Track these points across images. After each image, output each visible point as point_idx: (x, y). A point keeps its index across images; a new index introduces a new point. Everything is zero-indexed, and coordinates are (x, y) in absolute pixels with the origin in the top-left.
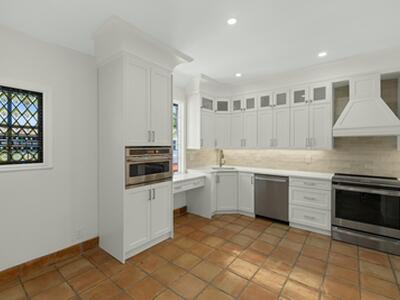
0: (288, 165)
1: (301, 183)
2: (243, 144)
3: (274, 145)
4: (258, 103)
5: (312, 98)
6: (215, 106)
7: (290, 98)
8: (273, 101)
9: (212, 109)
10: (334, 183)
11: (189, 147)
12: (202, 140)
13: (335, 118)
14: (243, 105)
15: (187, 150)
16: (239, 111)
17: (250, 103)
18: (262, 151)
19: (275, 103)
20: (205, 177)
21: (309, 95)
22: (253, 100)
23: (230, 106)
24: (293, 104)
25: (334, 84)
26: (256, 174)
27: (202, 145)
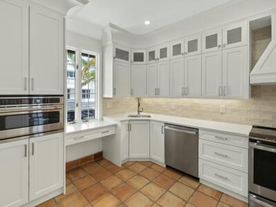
0: (201, 114)
1: (212, 137)
2: (157, 93)
3: (185, 94)
4: (170, 52)
5: (225, 41)
6: (131, 57)
7: (202, 44)
8: (184, 48)
9: (127, 59)
10: (251, 140)
11: (105, 96)
12: (114, 89)
13: (253, 63)
14: (157, 55)
15: (104, 98)
16: (154, 61)
17: (163, 53)
18: (176, 100)
19: (186, 51)
20: (116, 125)
21: (222, 39)
22: (166, 49)
23: (146, 57)
24: (205, 50)
25: (251, 23)
26: (166, 124)
27: (114, 94)
